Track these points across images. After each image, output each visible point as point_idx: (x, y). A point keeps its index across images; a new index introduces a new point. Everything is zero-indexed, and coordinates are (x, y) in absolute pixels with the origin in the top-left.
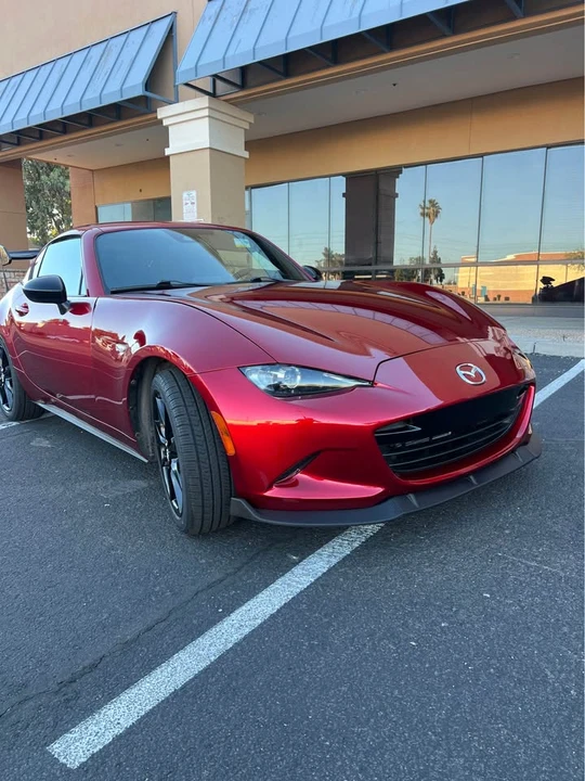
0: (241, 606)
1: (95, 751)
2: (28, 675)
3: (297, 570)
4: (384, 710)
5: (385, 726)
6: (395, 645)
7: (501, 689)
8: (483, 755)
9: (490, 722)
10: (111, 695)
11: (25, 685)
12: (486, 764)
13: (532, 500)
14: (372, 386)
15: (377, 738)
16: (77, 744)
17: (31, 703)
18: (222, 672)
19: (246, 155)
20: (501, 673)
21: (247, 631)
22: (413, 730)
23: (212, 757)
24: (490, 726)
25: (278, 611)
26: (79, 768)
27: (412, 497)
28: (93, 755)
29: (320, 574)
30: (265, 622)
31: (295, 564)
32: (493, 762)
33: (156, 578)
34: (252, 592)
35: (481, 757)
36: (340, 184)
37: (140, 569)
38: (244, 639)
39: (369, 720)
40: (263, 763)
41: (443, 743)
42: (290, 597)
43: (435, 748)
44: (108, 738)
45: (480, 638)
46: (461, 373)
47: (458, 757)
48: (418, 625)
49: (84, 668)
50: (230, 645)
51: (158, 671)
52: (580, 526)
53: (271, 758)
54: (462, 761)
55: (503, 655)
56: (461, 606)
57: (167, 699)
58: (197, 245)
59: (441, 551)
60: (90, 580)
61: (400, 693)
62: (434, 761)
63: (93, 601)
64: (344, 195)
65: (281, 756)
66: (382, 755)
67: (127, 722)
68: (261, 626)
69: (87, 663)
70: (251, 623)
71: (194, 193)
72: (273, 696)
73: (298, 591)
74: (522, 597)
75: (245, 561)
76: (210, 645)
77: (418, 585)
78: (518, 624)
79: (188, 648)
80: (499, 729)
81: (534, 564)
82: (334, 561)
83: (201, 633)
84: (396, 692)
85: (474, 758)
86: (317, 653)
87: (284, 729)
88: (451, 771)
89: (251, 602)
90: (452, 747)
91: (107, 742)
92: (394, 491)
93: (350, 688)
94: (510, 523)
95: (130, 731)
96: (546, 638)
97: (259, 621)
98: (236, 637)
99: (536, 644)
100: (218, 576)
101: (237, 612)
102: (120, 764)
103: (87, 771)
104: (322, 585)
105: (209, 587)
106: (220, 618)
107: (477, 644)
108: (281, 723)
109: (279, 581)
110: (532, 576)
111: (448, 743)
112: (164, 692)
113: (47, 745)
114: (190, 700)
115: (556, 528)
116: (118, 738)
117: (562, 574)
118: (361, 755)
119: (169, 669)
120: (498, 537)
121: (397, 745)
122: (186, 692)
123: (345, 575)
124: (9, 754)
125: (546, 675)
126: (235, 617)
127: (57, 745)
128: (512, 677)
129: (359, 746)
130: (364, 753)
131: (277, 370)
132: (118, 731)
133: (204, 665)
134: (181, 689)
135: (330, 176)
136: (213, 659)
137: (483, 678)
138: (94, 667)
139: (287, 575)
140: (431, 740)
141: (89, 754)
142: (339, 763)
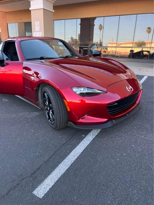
0: (73, 150)
1: (46, 193)
2: (22, 172)
3: (85, 139)
4: (115, 178)
5: (116, 183)
6: (114, 160)
7: (142, 172)
8: (141, 189)
9: (140, 181)
10: (46, 177)
11: (21, 175)
12: (142, 192)
13: (140, 118)
14: (106, 93)
15: (115, 186)
16: (40, 191)
17: (25, 180)
18: (73, 169)
19: (53, 11)
20: (141, 167)
21: (76, 157)
22: (123, 184)
23: (76, 193)
24: (140, 182)
25: (83, 151)
26: (42, 198)
27: (114, 121)
28: (45, 194)
29: (91, 141)
30: (80, 155)
31: (84, 137)
32: (143, 191)
33: (49, 142)
34: (75, 146)
35: (140, 190)
36: (79, 21)
37: (44, 140)
38: (76, 159)
39: (112, 181)
40: (89, 194)
41: (131, 186)
42: (85, 147)
43: (129, 188)
44: (48, 189)
45: (134, 158)
46: (127, 88)
47: (135, 190)
48: (118, 155)
49: (36, 169)
50: (73, 162)
51: (56, 169)
52: (152, 126)
53: (90, 193)
54: (136, 191)
55: (140, 162)
56: (128, 149)
57: (60, 177)
58: (47, 45)
59: (120, 133)
60: (31, 143)
61: (118, 174)
62: (130, 191)
63: (34, 149)
64: (80, 24)
65: (93, 192)
66: (117, 190)
67: (52, 184)
68: (79, 156)
69: (37, 168)
70: (77, 155)
71: (38, 22)
72: (87, 176)
73: (87, 145)
74: (142, 146)
75: (71, 137)
76: (68, 162)
77: (116, 143)
78: (142, 154)
79: (62, 162)
80: (143, 183)
81: (143, 137)
82: (94, 137)
83: (64, 158)
84: (117, 173)
85: (138, 190)
86: (95, 163)
87: (92, 185)
88: (134, 194)
89: (75, 149)
90: (133, 188)
91: (48, 190)
92: (110, 120)
93: (106, 173)
94: (135, 125)
95: (53, 187)
96: (149, 158)
97: (79, 154)
98: (74, 159)
99: (147, 159)
100: (65, 142)
101: (72, 152)
102: (53, 196)
103: (45, 199)
104: (92, 144)
105: (63, 145)
106: (69, 154)
107: (134, 160)
108: (90, 183)
109: (81, 143)
110: (143, 140)
111: (132, 186)
112: (59, 175)
113: (32, 191)
114: (66, 177)
115: (147, 126)
116: (50, 189)
117: (150, 139)
118: (112, 191)
119: (59, 169)
120: (133, 129)
121: (120, 188)
122: (65, 175)
123: (97, 140)
124: (23, 195)
125: (151, 168)
126: (72, 153)
127: (35, 192)
128: (143, 168)
129: (111, 189)
130: (113, 190)
131: (81, 88)
132: (50, 187)
133: (67, 167)
134: (63, 174)
135: (77, 19)
136: (69, 165)
137: (137, 169)
138: (39, 169)
139: (83, 141)
140: (128, 186)
141: (44, 194)
142: (107, 193)
